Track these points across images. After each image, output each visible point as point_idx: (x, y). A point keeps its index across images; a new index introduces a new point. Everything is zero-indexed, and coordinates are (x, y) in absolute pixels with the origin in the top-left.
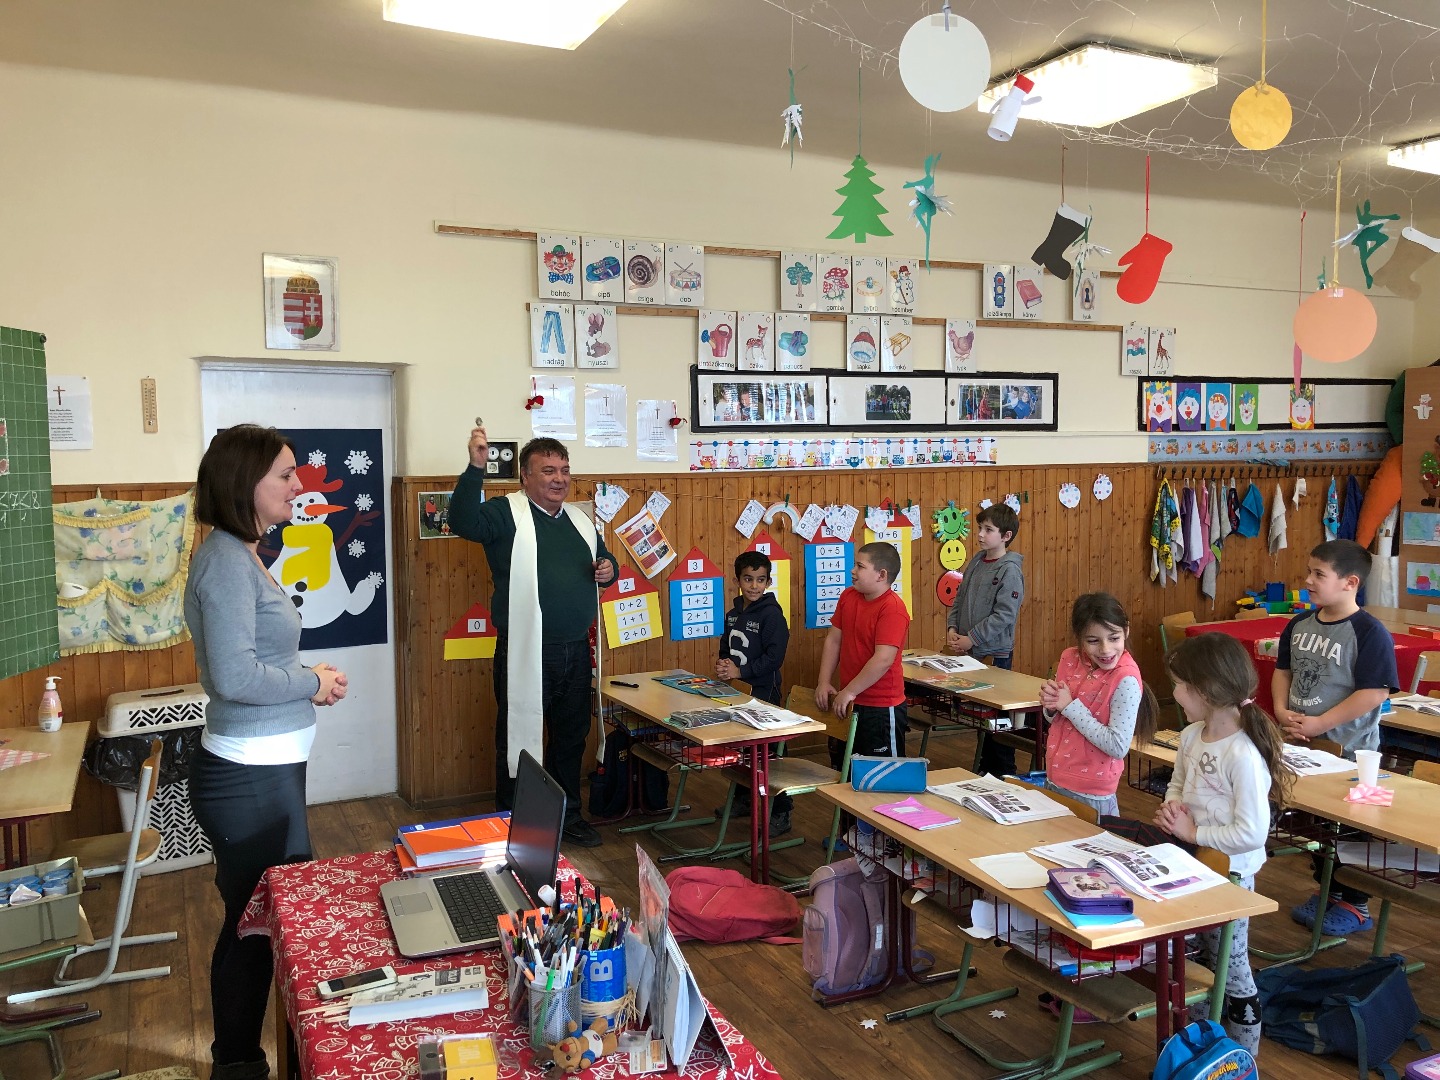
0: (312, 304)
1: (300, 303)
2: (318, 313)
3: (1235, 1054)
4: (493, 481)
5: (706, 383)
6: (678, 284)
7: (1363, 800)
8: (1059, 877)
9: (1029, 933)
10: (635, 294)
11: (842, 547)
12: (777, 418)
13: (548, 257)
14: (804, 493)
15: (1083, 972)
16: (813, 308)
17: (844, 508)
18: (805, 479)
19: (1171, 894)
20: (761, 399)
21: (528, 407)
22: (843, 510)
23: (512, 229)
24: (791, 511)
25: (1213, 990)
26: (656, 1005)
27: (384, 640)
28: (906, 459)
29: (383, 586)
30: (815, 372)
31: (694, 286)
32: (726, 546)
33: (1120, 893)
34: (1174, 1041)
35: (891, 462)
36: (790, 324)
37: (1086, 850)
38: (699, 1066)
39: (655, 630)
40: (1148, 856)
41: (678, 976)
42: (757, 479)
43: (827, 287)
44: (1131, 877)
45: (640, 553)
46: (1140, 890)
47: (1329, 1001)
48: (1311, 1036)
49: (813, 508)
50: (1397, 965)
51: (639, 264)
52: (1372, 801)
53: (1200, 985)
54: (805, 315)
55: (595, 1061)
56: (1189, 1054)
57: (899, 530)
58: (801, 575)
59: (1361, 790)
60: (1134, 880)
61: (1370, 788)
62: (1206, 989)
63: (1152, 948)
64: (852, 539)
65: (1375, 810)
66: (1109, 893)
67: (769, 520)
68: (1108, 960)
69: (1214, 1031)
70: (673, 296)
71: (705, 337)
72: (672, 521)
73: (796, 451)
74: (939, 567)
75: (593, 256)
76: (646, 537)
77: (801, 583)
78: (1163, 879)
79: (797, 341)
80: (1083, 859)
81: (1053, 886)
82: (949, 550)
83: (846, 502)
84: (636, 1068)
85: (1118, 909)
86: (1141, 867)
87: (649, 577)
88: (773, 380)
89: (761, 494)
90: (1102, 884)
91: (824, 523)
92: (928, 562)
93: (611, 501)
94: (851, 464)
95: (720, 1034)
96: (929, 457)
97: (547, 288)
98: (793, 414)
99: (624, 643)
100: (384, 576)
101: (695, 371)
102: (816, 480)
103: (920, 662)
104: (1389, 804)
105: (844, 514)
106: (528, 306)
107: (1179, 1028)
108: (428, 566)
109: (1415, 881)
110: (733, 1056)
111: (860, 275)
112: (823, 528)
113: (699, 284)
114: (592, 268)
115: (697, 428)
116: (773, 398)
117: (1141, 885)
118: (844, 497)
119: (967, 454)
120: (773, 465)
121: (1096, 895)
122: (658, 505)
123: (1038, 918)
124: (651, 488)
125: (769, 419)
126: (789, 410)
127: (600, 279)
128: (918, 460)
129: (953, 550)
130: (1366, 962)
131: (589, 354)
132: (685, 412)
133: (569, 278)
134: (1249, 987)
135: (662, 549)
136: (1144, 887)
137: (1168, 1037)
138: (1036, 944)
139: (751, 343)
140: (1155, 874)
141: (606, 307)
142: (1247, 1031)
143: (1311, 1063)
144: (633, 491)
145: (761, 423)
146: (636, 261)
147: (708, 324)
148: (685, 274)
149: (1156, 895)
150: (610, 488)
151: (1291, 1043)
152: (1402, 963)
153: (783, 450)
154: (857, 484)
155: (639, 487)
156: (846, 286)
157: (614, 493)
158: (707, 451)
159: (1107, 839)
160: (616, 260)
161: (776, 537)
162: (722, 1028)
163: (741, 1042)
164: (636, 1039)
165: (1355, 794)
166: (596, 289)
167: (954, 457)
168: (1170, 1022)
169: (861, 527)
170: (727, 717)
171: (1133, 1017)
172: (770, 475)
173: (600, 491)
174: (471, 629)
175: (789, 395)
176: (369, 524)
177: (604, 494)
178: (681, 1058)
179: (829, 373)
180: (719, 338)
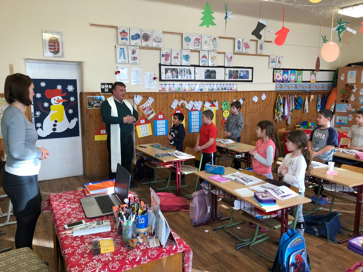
0: (56, 45)
1: (53, 44)
2: (58, 47)
3: (300, 237)
4: (107, 94)
5: (163, 68)
6: (156, 41)
7: (330, 174)
8: (257, 194)
9: (249, 208)
10: (144, 44)
11: (198, 112)
12: (182, 78)
13: (121, 33)
14: (189, 98)
15: (263, 218)
16: (191, 48)
17: (199, 102)
18: (189, 94)
19: (285, 198)
20: (177, 73)
21: (116, 74)
22: (198, 102)
23: (111, 25)
24: (185, 102)
25: (294, 221)
26: (156, 230)
27: (78, 135)
28: (215, 89)
29: (78, 122)
30: (192, 66)
31: (160, 42)
32: (168, 111)
33: (273, 198)
34: (285, 234)
35: (211, 90)
36: (185, 53)
37: (263, 187)
38: (168, 245)
39: (150, 133)
40: (279, 189)
41: (163, 222)
42: (177, 94)
43: (195, 43)
44: (275, 194)
45: (146, 113)
46: (277, 197)
47: (320, 223)
48: (315, 232)
49: (191, 102)
50: (336, 214)
51: (145, 35)
52: (332, 174)
53: (291, 220)
54: (189, 50)
55: (141, 244)
56: (289, 237)
57: (213, 107)
58: (188, 119)
59: (330, 172)
60: (276, 195)
61: (332, 171)
62: (292, 221)
63: (280, 211)
64: (201, 110)
65: (333, 176)
66: (270, 198)
67: (180, 105)
68: (269, 215)
69: (295, 231)
70: (155, 45)
71: (163, 56)
72: (154, 105)
73: (186, 87)
74: (222, 117)
75: (133, 33)
76: (148, 109)
77: (188, 121)
78: (283, 195)
79: (187, 57)
80: (263, 190)
81: (256, 197)
82: (225, 113)
83: (199, 100)
84: (151, 246)
85: (272, 202)
86: (278, 192)
87: (149, 119)
88: (181, 68)
89: (178, 98)
90: (268, 196)
91: (194, 106)
92: (220, 116)
93: (138, 99)
94: (201, 90)
95: (174, 236)
96: (220, 89)
97: (120, 41)
98: (186, 77)
99: (142, 136)
100: (78, 119)
101: (160, 65)
102: (192, 94)
103: (218, 141)
104: (336, 175)
105: (199, 103)
106: (115, 46)
107: (286, 231)
108: (90, 116)
109: (343, 194)
110: (177, 242)
111: (203, 40)
112: (193, 107)
113: (161, 41)
114: (133, 36)
115: (161, 80)
116: (181, 72)
117: (278, 196)
118: (199, 99)
119: (230, 88)
120: (181, 90)
121: (267, 198)
122: (151, 100)
123: (252, 204)
124: (149, 96)
125: (180, 78)
126: (185, 76)
127: (135, 39)
128: (218, 89)
129: (226, 113)
130: (329, 213)
131: (132, 60)
132: (158, 76)
133: (127, 39)
134: (302, 220)
135: (152, 112)
136: (278, 197)
137: (283, 233)
138: (251, 211)
139: (175, 57)
140: (281, 193)
141: (136, 47)
142: (301, 230)
143: (315, 238)
144: (144, 97)
145: (177, 79)
146: (144, 35)
147: (164, 52)
148: (157, 39)
149: (281, 198)
150: (138, 96)
151: (310, 233)
152: (337, 214)
153: (183, 86)
154: (202, 96)
155: (146, 96)
156: (200, 43)
157: (139, 97)
158: (163, 86)
159: (268, 184)
160: (139, 34)
161: (182, 109)
162: (174, 235)
163: (179, 238)
164: (151, 238)
165: (328, 173)
166: (133, 42)
167: (227, 89)
168: (284, 230)
169: (203, 107)
170: (170, 155)
171: (274, 228)
172: (180, 93)
173: (135, 97)
174: (102, 133)
175: (185, 72)
176: (74, 105)
177: (136, 97)
178: (163, 243)
179: (195, 66)
180: (167, 56)
